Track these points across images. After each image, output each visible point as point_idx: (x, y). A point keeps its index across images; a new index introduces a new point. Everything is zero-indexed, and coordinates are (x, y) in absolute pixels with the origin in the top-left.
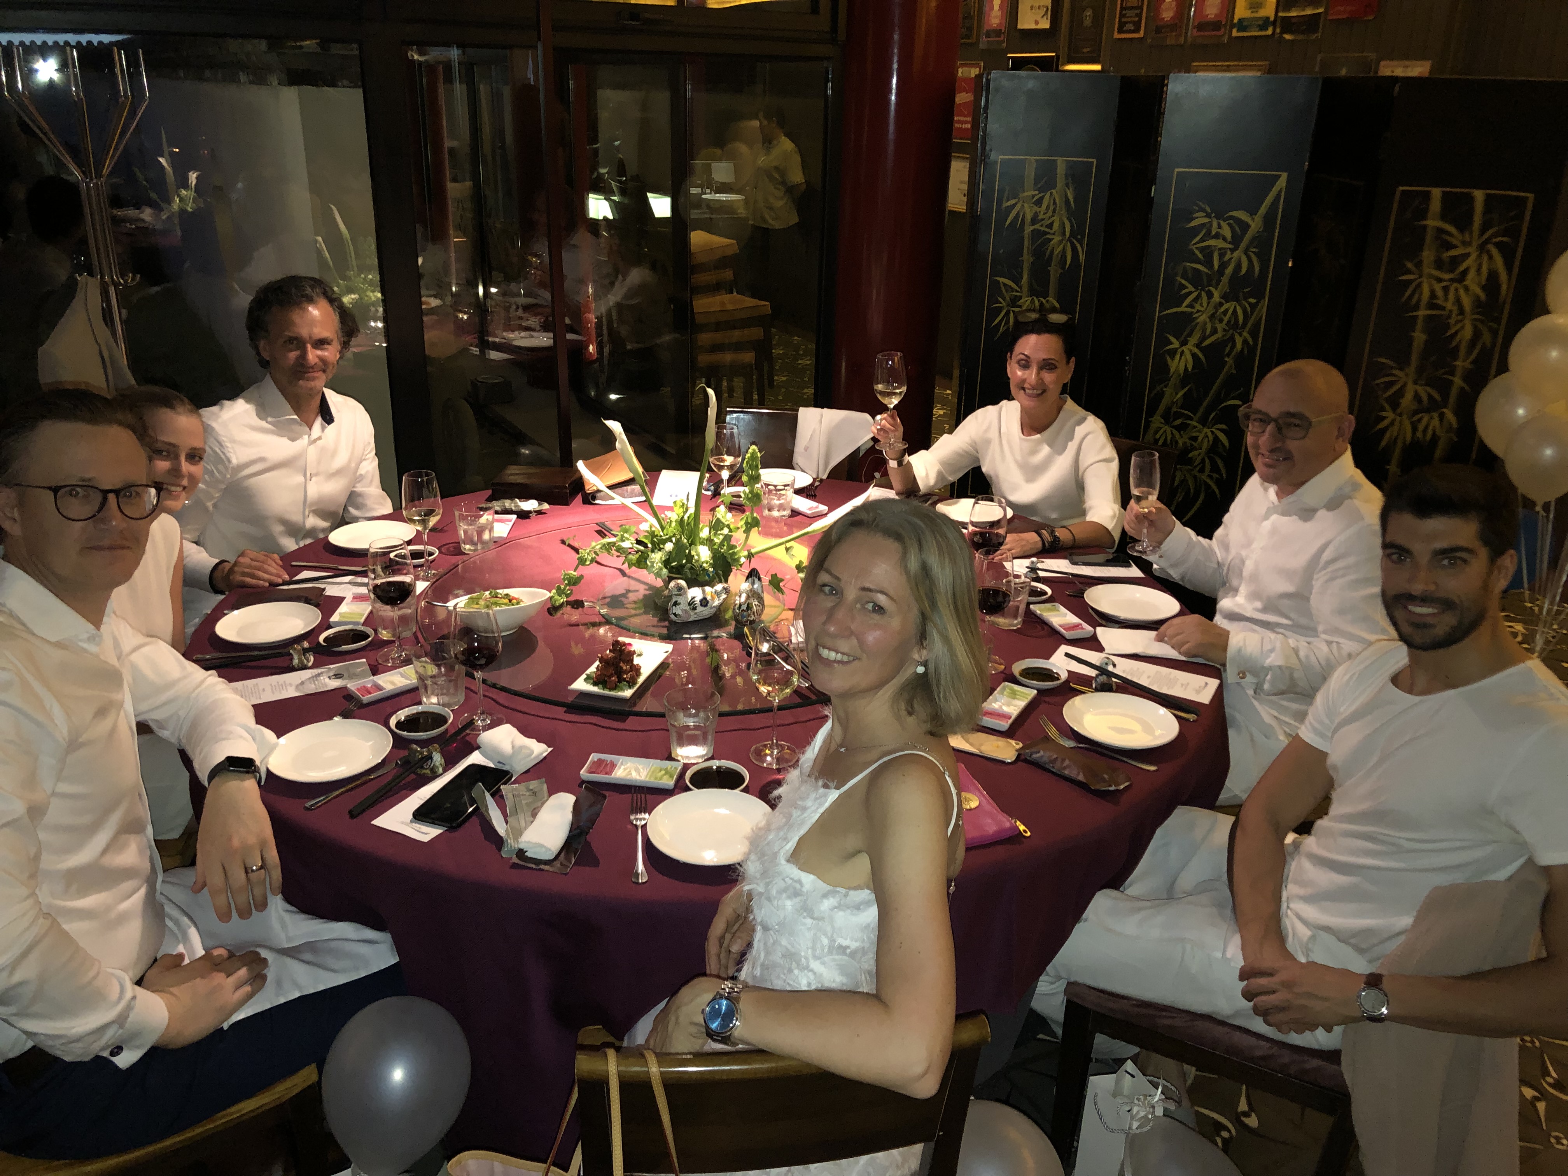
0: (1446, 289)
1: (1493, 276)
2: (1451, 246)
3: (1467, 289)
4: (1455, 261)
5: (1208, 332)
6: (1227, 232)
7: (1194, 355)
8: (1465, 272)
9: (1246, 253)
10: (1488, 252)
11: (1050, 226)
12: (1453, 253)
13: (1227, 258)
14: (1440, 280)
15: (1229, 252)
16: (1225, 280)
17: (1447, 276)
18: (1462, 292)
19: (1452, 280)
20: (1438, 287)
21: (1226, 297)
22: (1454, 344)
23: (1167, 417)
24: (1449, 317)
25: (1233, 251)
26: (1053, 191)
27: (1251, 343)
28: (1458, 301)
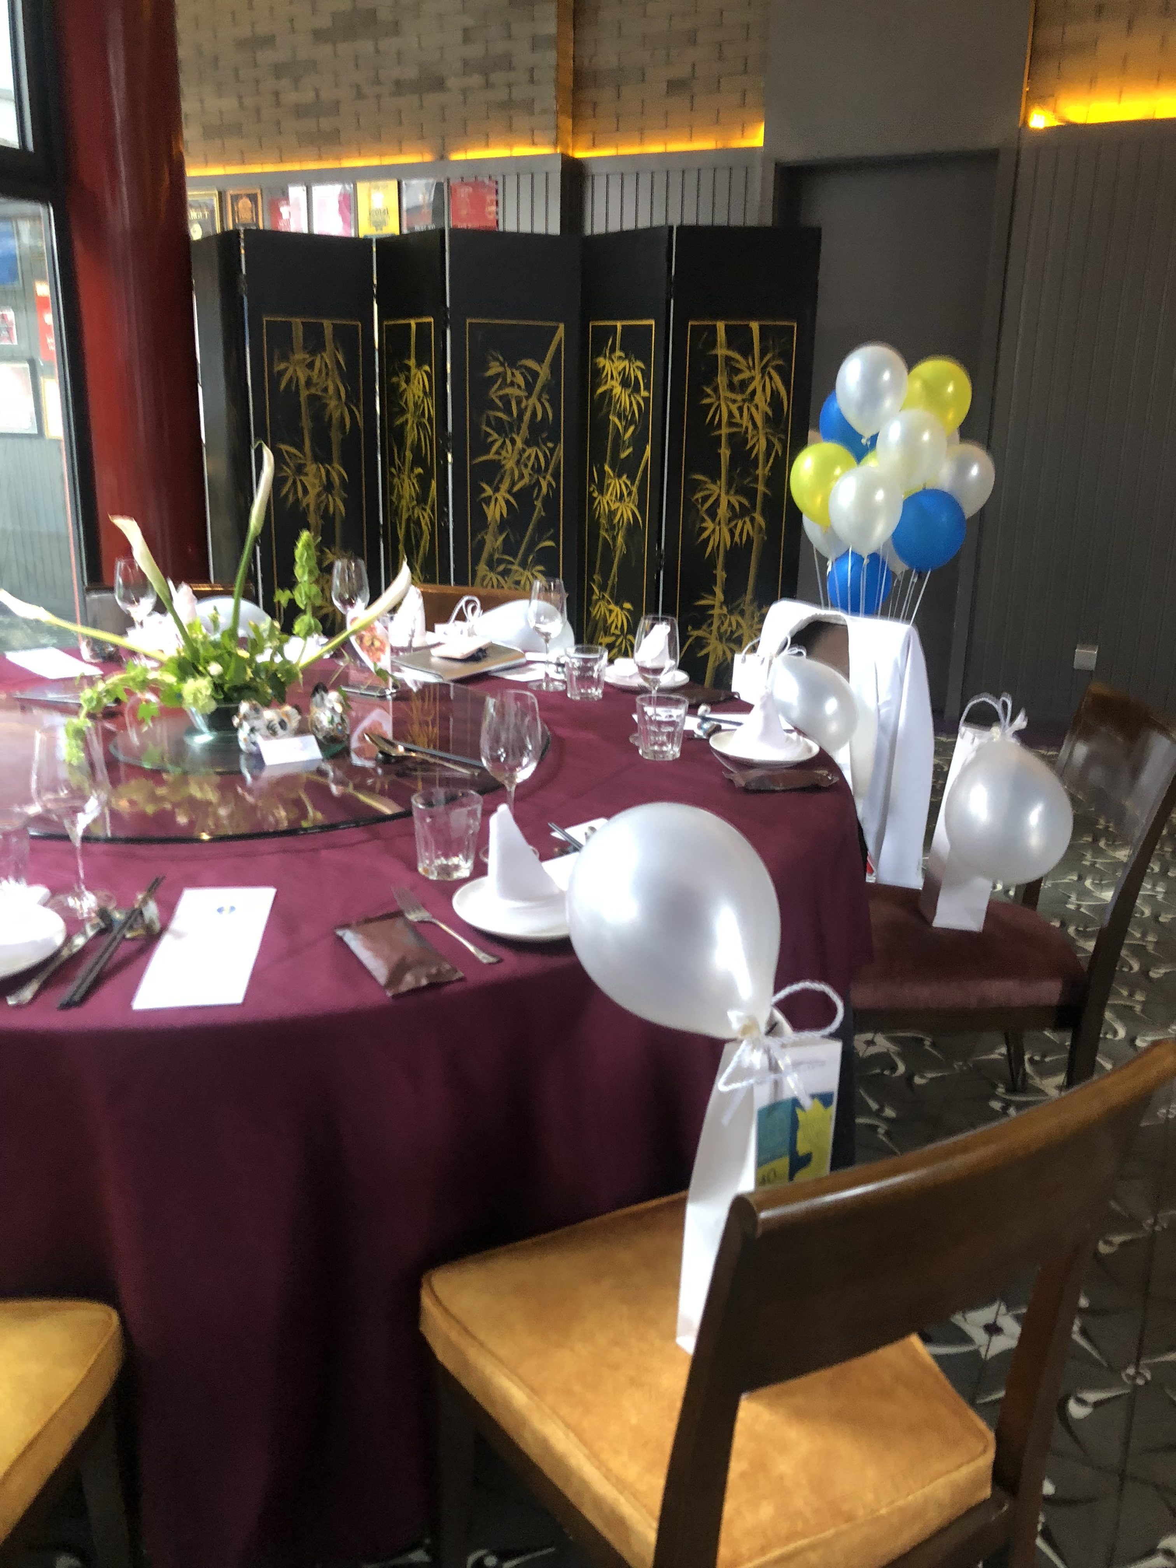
0: (740, 409)
1: (775, 394)
2: (739, 371)
3: (757, 407)
4: (744, 384)
5: (516, 478)
6: (520, 380)
7: (507, 502)
8: (754, 393)
9: (539, 400)
10: (769, 373)
11: (325, 390)
12: (741, 377)
13: (523, 405)
14: (734, 401)
15: (524, 400)
16: (524, 426)
17: (739, 397)
18: (753, 410)
19: (744, 401)
20: (734, 408)
21: (528, 443)
22: (753, 455)
23: (492, 565)
24: (746, 432)
25: (527, 398)
26: (323, 354)
27: (554, 486)
28: (752, 418)
